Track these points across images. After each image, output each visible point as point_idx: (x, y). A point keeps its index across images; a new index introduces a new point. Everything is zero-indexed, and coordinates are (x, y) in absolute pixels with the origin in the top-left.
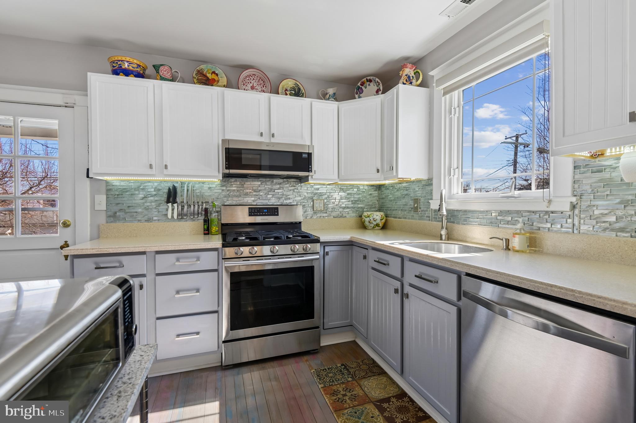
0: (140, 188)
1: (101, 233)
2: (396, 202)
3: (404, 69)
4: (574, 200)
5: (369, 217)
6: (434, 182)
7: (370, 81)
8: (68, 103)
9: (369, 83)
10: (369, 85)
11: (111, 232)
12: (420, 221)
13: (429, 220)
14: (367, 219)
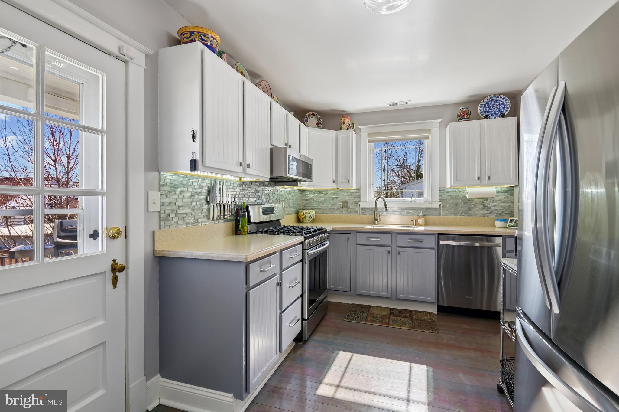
0: (189, 184)
1: (157, 242)
2: (323, 203)
3: (345, 118)
4: (441, 203)
5: (309, 214)
6: (362, 191)
7: (314, 115)
8: (124, 55)
9: (312, 116)
10: (312, 117)
11: (165, 240)
12: (348, 215)
13: (357, 214)
14: (308, 215)
